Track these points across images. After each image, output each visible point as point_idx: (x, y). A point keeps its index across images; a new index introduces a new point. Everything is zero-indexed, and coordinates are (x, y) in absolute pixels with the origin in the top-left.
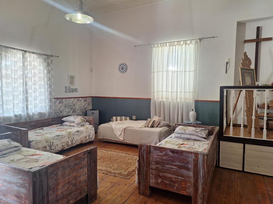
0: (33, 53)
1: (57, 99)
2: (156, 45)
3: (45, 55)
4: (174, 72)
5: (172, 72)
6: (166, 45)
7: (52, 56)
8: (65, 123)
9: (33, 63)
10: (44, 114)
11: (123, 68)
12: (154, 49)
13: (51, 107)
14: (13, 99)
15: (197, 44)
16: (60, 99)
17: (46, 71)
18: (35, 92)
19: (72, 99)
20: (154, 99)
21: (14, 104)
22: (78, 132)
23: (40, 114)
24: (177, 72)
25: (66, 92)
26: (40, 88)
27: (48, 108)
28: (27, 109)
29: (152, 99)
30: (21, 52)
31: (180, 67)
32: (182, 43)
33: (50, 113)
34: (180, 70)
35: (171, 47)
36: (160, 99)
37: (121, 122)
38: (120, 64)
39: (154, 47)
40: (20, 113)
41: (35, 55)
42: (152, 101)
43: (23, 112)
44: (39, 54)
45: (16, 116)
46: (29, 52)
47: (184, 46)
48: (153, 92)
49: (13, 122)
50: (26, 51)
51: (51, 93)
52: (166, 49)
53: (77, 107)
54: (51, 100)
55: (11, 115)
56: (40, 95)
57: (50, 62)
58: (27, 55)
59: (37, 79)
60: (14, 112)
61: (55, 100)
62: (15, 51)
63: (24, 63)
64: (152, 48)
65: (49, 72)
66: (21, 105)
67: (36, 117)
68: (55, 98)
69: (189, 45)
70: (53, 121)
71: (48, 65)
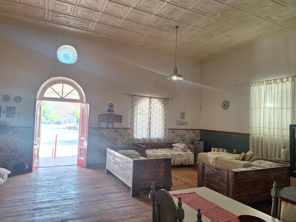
0: (156, 98)
1: (171, 129)
2: (254, 84)
3: (163, 98)
4: (271, 109)
5: (269, 109)
6: (263, 84)
7: (168, 99)
8: (174, 148)
9: (155, 105)
10: (161, 139)
11: (226, 105)
12: (252, 87)
13: (165, 135)
14: (143, 128)
15: (293, 82)
16: (173, 130)
17: (163, 110)
18: (155, 124)
19: (183, 130)
20: (252, 135)
21: (142, 131)
22: (179, 155)
23: (158, 139)
24: (274, 108)
25: (177, 124)
26: (159, 121)
27: (163, 135)
28: (150, 134)
29: (250, 134)
30: (148, 99)
31: (277, 104)
32: (278, 81)
33: (165, 139)
34: (277, 106)
35: (268, 85)
36: (258, 135)
37: (217, 153)
38: (223, 101)
39: (252, 85)
40: (146, 137)
41: (157, 100)
42: (250, 136)
43: (147, 136)
44: (160, 98)
45: (143, 139)
46: (154, 98)
47: (280, 84)
48: (252, 128)
49: (141, 142)
50: (151, 98)
51: (166, 125)
52: (263, 87)
53: (186, 137)
54: (165, 130)
55: (141, 138)
56: (159, 126)
57: (166, 103)
58: (152, 99)
59: (157, 115)
60: (142, 136)
61: (169, 130)
62: (145, 98)
63: (150, 105)
64: (250, 86)
65: (165, 110)
66: (147, 132)
67: (155, 141)
68: (168, 129)
69: (285, 82)
70: (166, 145)
71: (165, 105)
